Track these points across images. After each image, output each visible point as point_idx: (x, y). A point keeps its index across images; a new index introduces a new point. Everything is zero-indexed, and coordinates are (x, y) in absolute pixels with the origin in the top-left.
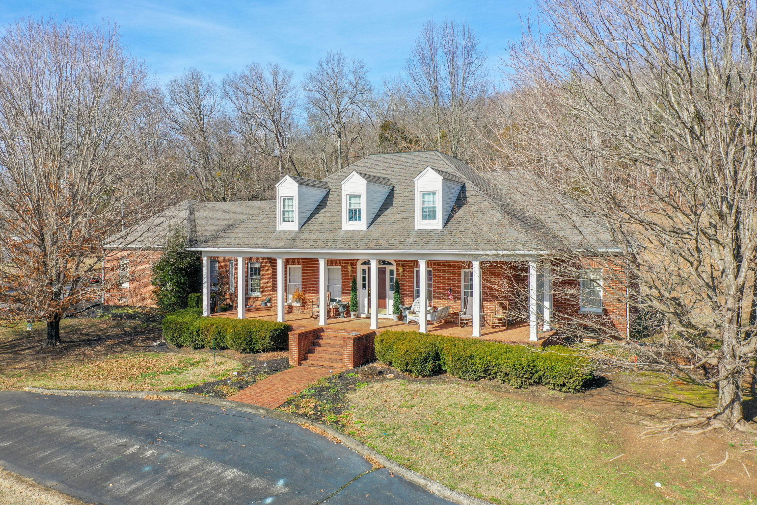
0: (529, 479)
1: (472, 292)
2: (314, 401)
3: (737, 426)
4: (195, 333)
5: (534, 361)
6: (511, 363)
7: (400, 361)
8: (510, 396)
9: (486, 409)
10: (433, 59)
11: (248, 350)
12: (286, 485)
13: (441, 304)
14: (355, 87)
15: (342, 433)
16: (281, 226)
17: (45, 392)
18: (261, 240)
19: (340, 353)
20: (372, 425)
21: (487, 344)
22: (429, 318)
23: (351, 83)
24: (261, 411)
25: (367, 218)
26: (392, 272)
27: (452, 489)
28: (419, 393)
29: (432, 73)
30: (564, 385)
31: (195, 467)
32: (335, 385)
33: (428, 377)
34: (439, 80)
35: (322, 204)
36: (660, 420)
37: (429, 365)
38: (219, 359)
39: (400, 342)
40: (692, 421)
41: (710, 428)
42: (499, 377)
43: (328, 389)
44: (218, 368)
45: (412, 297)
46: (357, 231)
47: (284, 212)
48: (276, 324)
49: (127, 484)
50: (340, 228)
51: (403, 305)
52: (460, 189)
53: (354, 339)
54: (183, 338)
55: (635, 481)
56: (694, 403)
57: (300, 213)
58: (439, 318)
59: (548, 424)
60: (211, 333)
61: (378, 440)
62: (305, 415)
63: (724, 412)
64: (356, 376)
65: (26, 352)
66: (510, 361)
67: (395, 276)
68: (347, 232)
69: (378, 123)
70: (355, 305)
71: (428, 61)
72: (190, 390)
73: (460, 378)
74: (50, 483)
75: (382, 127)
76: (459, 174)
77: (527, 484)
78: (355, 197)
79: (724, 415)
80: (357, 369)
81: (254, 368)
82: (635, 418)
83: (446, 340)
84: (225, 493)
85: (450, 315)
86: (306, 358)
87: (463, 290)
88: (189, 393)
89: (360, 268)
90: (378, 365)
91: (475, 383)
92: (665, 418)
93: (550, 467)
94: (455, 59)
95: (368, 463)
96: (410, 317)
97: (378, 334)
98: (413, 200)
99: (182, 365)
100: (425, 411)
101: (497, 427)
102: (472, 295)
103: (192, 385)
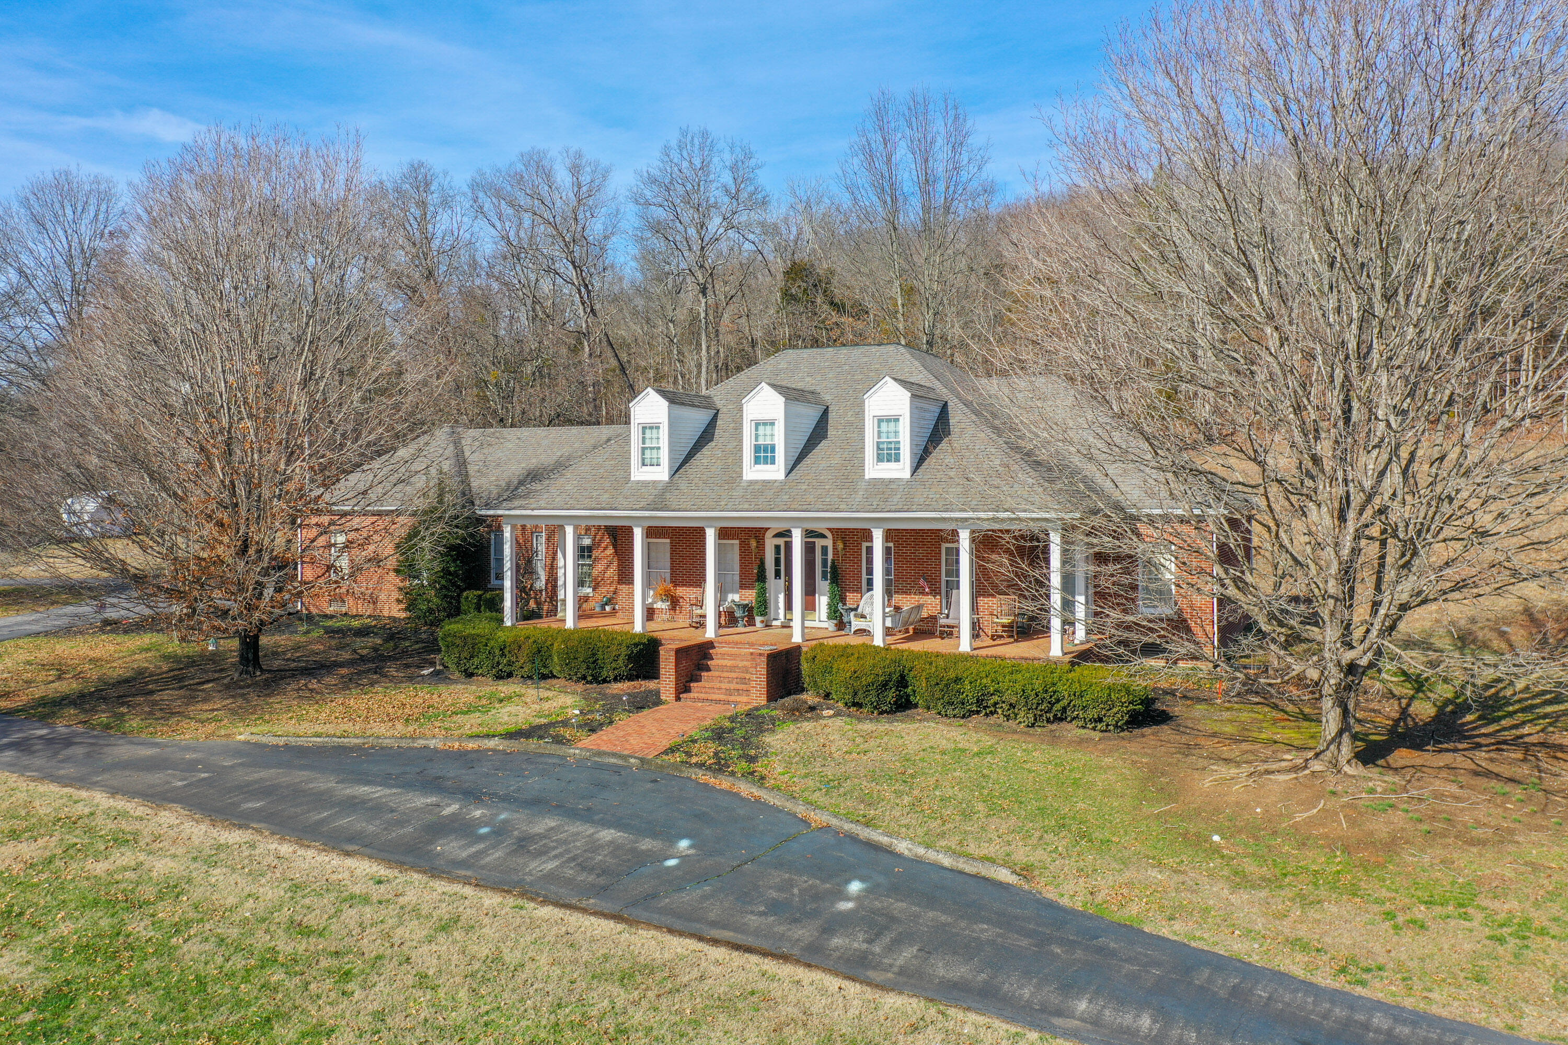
0: (1037, 834)
1: (958, 582)
2: (712, 747)
3: (1347, 769)
4: (497, 652)
5: (1054, 684)
6: (1018, 687)
7: (843, 690)
8: (1016, 737)
9: (978, 754)
10: (889, 160)
11: (589, 678)
12: (691, 847)
13: (907, 602)
14: (735, 197)
15: (762, 786)
16: (639, 474)
17: (274, 741)
18: (606, 496)
19: (743, 681)
20: (806, 776)
21: (982, 660)
22: (889, 623)
23: (727, 191)
24: (632, 760)
25: (786, 460)
26: (824, 549)
27: (928, 847)
28: (874, 735)
29: (887, 189)
30: (1100, 720)
31: (552, 828)
32: (742, 725)
33: (888, 713)
34: (901, 199)
35: (706, 436)
36: (1238, 764)
37: (891, 695)
38: (544, 694)
39: (844, 659)
40: (1284, 764)
41: (1307, 772)
42: (1000, 711)
43: (731, 730)
44: (546, 706)
45: (858, 590)
46: (769, 482)
47: (644, 449)
48: (635, 635)
49: (461, 848)
50: (740, 475)
51: (845, 604)
52: (938, 410)
53: (769, 656)
54: (476, 661)
55: (1185, 835)
56: (1295, 744)
57: (671, 450)
58: (906, 623)
59: (1070, 771)
60: (525, 651)
61: (817, 794)
62: (701, 765)
63: (1328, 748)
64: (774, 713)
65: (205, 686)
66: (1017, 685)
67: (830, 556)
68: (752, 483)
69: (779, 266)
70: (763, 606)
71: (880, 165)
72: (510, 736)
73: (939, 713)
74: (350, 848)
75: (786, 273)
76: (937, 385)
77: (1034, 840)
78: (765, 424)
79: (1328, 753)
80: (773, 705)
81: (604, 705)
82: (1201, 763)
83: (918, 656)
84: (605, 856)
85: (922, 620)
86: (687, 690)
87: (944, 578)
88: (511, 738)
89: (770, 543)
90: (809, 698)
91: (962, 722)
92: (1246, 762)
93: (1067, 821)
94: (930, 164)
95: (805, 822)
96: (856, 624)
97: (804, 649)
98: (862, 430)
99: (484, 702)
100: (886, 756)
101: (993, 775)
102: (958, 588)
103: (512, 728)
